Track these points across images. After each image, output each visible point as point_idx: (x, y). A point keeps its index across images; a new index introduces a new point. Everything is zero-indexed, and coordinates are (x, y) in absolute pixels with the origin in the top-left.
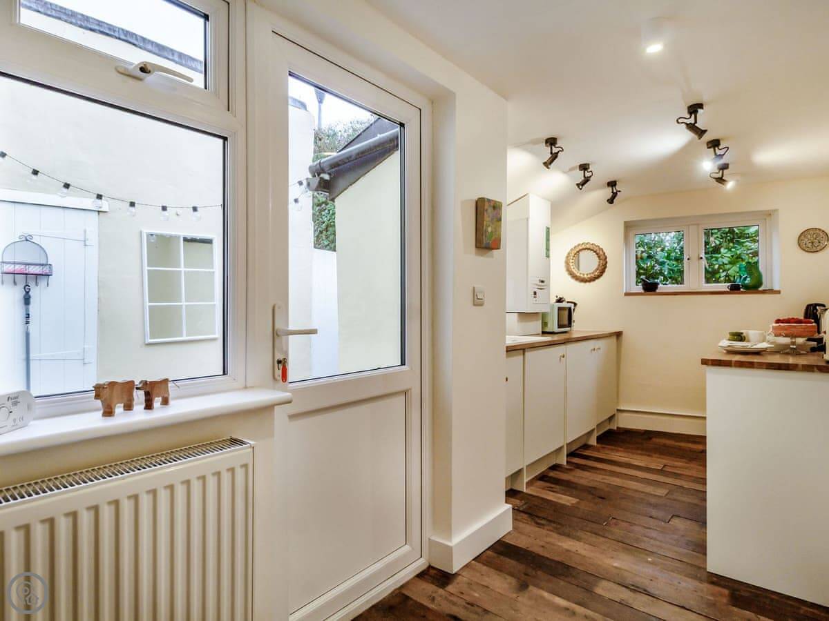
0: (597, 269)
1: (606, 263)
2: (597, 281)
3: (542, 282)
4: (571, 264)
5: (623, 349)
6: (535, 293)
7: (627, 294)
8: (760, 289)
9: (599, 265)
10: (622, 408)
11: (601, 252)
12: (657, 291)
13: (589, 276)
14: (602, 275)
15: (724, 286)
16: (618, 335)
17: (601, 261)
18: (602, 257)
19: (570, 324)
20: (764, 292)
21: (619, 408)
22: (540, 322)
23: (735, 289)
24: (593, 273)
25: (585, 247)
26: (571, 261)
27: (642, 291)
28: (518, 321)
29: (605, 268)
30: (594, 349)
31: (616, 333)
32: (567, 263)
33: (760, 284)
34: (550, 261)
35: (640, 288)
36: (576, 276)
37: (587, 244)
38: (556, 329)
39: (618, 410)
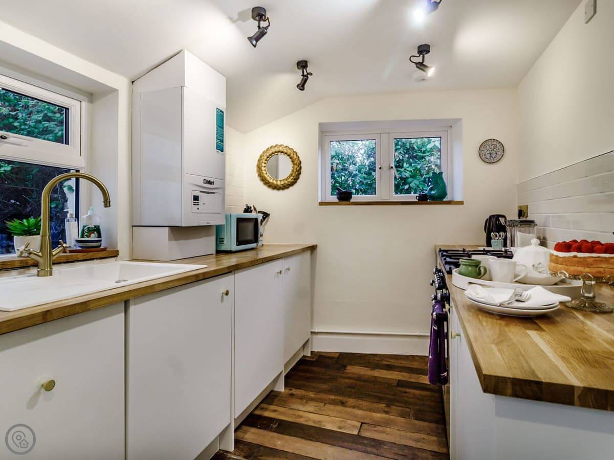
0: (291, 175)
1: (301, 168)
2: (291, 188)
3: (210, 183)
4: (263, 169)
5: (318, 264)
6: (196, 198)
7: (321, 204)
8: (445, 200)
9: (293, 171)
10: (316, 331)
11: (295, 157)
12: (351, 201)
13: (282, 183)
14: (296, 182)
15: (413, 197)
16: (313, 249)
17: (296, 167)
18: (296, 162)
19: (256, 240)
20: (449, 203)
21: (313, 330)
22: (213, 239)
23: (423, 199)
24: (286, 180)
25: (277, 150)
26: (263, 165)
27: (337, 201)
28: (170, 239)
29: (300, 174)
30: (281, 272)
31: (309, 247)
32: (259, 168)
33: (444, 194)
34: (224, 155)
35: (334, 198)
36: (269, 183)
37: (280, 146)
38: (234, 247)
39: (313, 333)
